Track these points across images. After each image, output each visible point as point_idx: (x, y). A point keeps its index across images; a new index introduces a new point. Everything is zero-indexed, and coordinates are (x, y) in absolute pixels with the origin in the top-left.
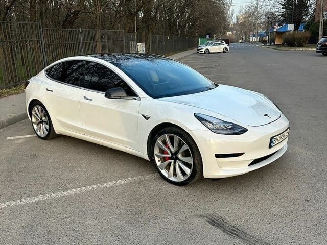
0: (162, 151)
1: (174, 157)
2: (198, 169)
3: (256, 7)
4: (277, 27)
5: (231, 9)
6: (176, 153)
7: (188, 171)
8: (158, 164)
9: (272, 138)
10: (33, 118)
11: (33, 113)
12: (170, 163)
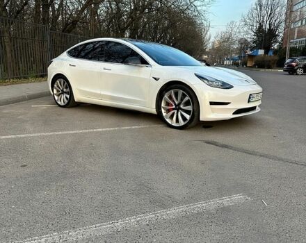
0: (168, 104)
1: (178, 108)
2: (196, 114)
3: (230, 35)
4: (249, 52)
5: (208, 33)
6: (179, 104)
7: (188, 117)
8: (164, 114)
9: (251, 95)
10: (55, 90)
11: (55, 86)
12: (174, 113)
